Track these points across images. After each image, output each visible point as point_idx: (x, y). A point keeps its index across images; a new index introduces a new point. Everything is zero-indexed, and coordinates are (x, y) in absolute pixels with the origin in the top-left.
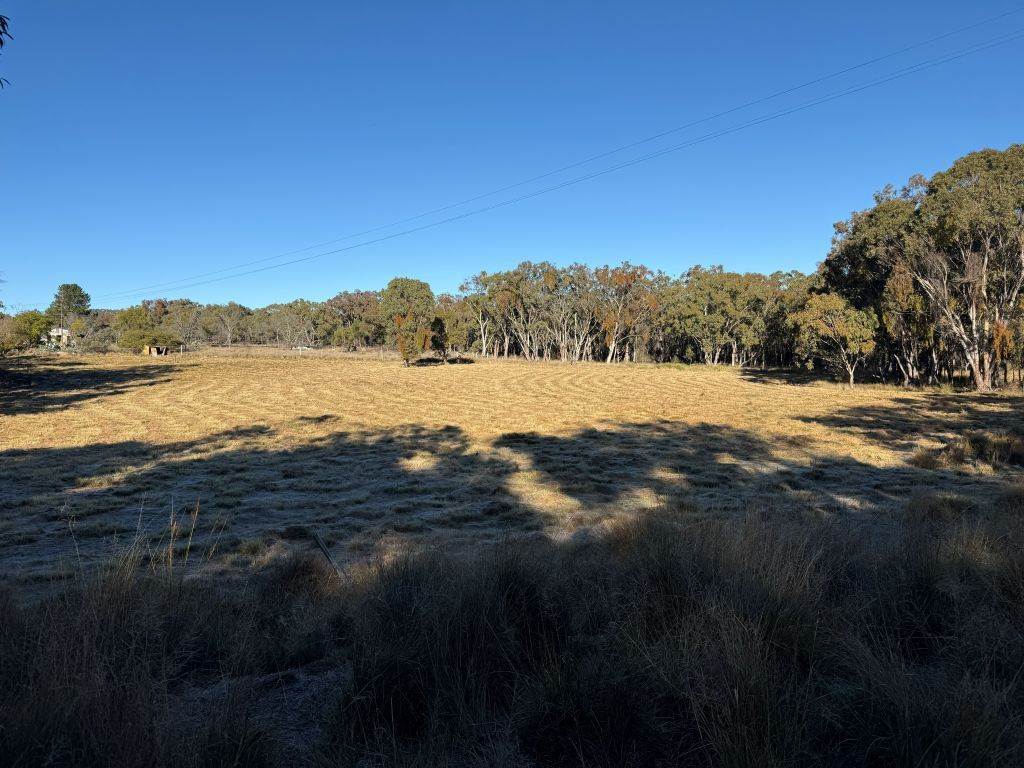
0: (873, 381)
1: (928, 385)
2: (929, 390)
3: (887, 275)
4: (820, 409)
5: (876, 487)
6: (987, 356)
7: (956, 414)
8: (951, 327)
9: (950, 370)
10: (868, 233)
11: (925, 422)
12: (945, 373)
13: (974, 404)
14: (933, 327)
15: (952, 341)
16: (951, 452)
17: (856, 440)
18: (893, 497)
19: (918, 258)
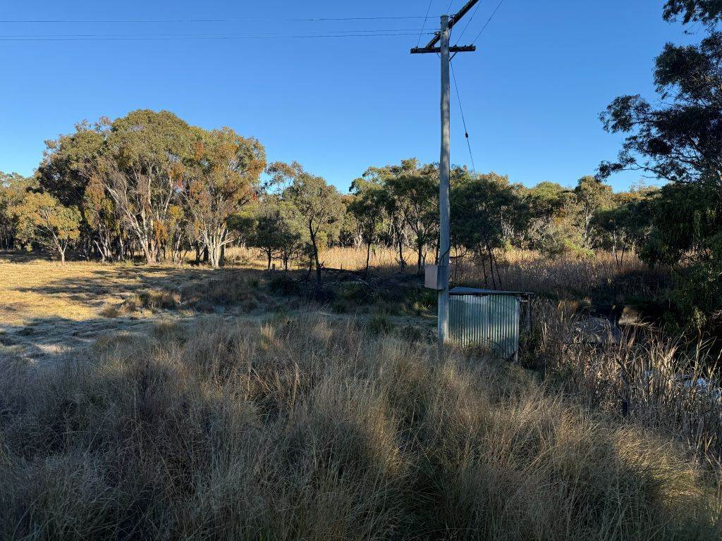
0: (80, 259)
1: (117, 261)
2: (118, 265)
3: (86, 184)
4: (36, 282)
5: (74, 334)
6: (153, 243)
7: (134, 280)
8: (130, 223)
9: (132, 251)
10: (71, 151)
11: (114, 286)
12: (129, 253)
13: (145, 273)
14: (119, 222)
15: (131, 232)
16: (127, 305)
17: (62, 303)
18: (85, 340)
19: (107, 174)
